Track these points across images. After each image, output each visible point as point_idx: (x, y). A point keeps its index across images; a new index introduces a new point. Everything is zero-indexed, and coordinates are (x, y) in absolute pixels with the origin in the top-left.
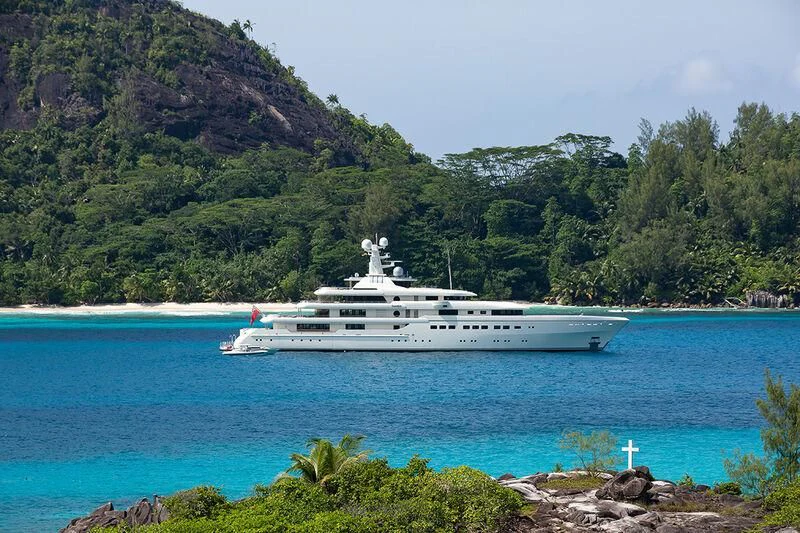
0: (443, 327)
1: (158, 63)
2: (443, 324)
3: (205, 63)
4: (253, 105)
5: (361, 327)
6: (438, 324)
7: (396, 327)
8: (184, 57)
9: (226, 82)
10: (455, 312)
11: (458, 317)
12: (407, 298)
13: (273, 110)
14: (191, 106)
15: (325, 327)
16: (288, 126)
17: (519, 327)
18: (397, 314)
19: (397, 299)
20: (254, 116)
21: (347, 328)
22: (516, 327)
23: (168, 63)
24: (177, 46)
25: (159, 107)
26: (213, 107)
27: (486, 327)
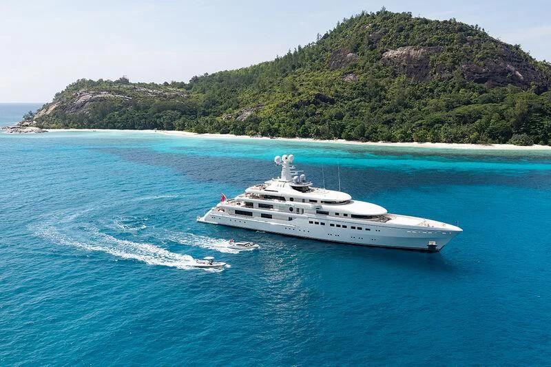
0: (317, 223)
1: (479, 59)
2: (317, 221)
3: (496, 59)
4: (510, 71)
5: (269, 216)
6: (314, 220)
7: (290, 219)
8: (488, 57)
9: (502, 64)
10: (327, 213)
11: (328, 217)
12: (298, 200)
13: (518, 73)
14: (485, 73)
15: (250, 214)
16: (522, 78)
17: (369, 230)
18: (291, 209)
19: (292, 199)
20: (509, 75)
21: (262, 217)
22: (367, 229)
23: (482, 59)
24: (487, 53)
25: (474, 73)
26: (494, 73)
27: (345, 227)
